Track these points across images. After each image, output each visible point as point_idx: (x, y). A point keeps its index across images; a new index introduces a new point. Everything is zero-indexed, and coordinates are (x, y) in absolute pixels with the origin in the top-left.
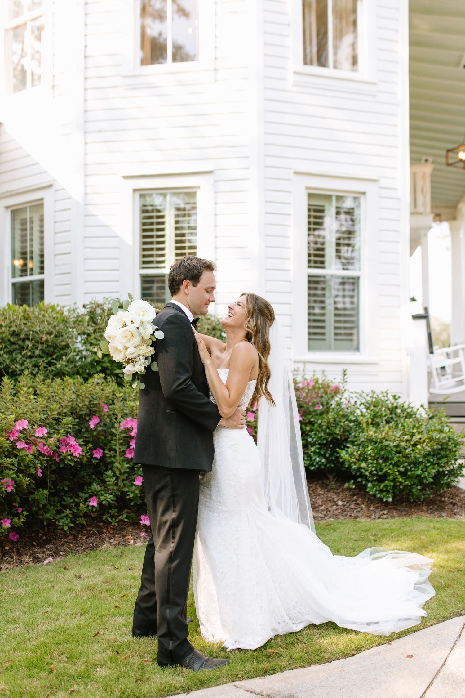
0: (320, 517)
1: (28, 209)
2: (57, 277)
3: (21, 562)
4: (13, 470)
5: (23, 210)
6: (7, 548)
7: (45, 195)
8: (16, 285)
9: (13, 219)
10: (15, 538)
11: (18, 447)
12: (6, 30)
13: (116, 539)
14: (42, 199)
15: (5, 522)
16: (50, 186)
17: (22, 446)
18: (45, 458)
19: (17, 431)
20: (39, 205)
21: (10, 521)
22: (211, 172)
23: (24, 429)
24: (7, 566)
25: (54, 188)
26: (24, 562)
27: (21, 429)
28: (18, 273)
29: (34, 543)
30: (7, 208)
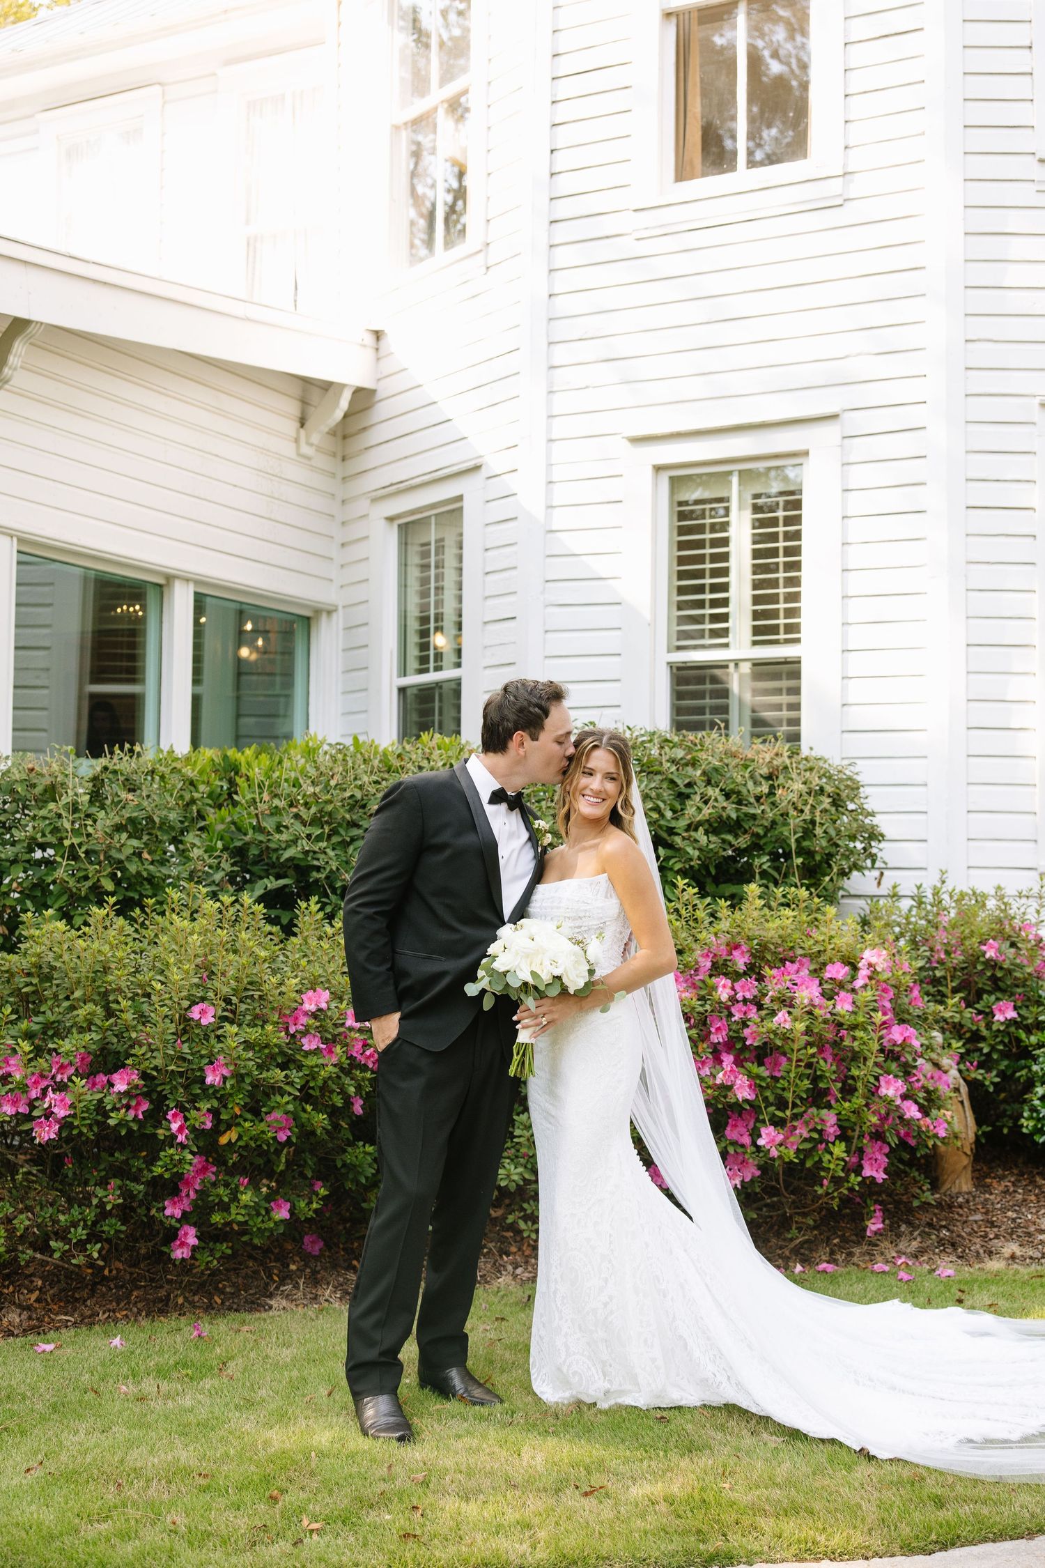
0: (1031, 1258)
1: (433, 519)
2: (488, 672)
3: (315, 1298)
4: (290, 1094)
5: (424, 522)
6: (293, 1267)
7: (467, 488)
8: (409, 692)
9: (404, 544)
10: (317, 1248)
11: (306, 1048)
12: (397, 128)
13: (530, 1269)
14: (460, 498)
15: (280, 1207)
16: (477, 468)
17: (313, 1047)
18: (368, 1075)
19: (306, 1013)
20: (452, 512)
21: (288, 1205)
22: (834, 417)
23: (320, 1010)
24: (284, 1303)
25: (484, 472)
26: (321, 1299)
27: (313, 1008)
28: (413, 664)
29: (355, 1263)
30: (391, 519)
